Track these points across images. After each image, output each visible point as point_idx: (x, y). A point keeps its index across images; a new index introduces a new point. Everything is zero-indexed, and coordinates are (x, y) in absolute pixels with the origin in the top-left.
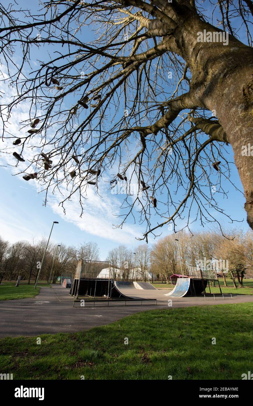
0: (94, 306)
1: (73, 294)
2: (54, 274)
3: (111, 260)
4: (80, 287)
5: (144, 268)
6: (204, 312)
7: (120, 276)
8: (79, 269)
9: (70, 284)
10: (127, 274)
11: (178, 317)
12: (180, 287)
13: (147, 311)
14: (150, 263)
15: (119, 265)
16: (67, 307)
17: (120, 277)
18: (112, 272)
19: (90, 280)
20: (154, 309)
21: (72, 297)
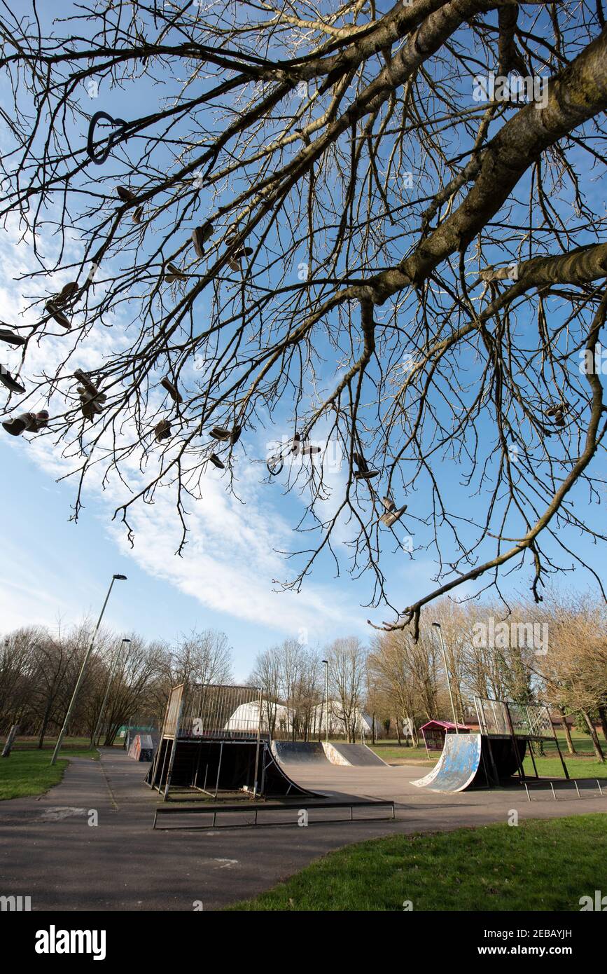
0: (214, 826)
1: (157, 782)
2: (109, 720)
3: (263, 680)
4: (175, 761)
5: (350, 702)
6: (537, 845)
7: (285, 724)
8: (174, 709)
9: (151, 750)
10: (304, 718)
11: (465, 864)
12: (454, 760)
13: (372, 843)
14: (366, 689)
15: (283, 693)
16: (137, 830)
17: (285, 727)
18: (266, 713)
19: (204, 742)
20: (390, 833)
21: (154, 794)
